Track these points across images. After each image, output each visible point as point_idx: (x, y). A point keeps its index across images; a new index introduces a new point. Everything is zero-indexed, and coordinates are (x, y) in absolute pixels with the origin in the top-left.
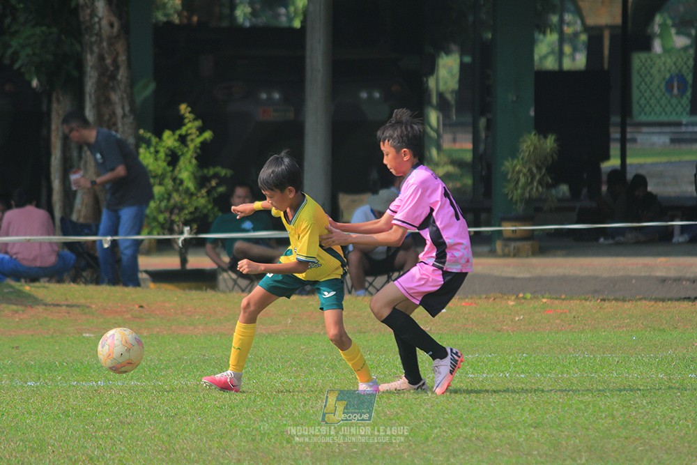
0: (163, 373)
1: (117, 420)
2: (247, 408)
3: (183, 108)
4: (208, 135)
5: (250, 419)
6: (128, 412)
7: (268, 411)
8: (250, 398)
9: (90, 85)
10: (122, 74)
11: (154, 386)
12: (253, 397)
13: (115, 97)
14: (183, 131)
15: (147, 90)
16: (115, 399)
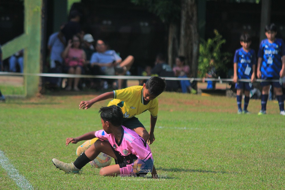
0: (207, 125)
1: (191, 141)
2: (238, 139)
3: (216, 32)
4: (224, 41)
5: (239, 143)
6: (195, 139)
7: (245, 140)
8: (238, 136)
9: (183, 22)
10: (195, 18)
11: (204, 130)
12: (240, 135)
13: (192, 26)
14: (216, 39)
15: (203, 24)
16: (190, 134)
